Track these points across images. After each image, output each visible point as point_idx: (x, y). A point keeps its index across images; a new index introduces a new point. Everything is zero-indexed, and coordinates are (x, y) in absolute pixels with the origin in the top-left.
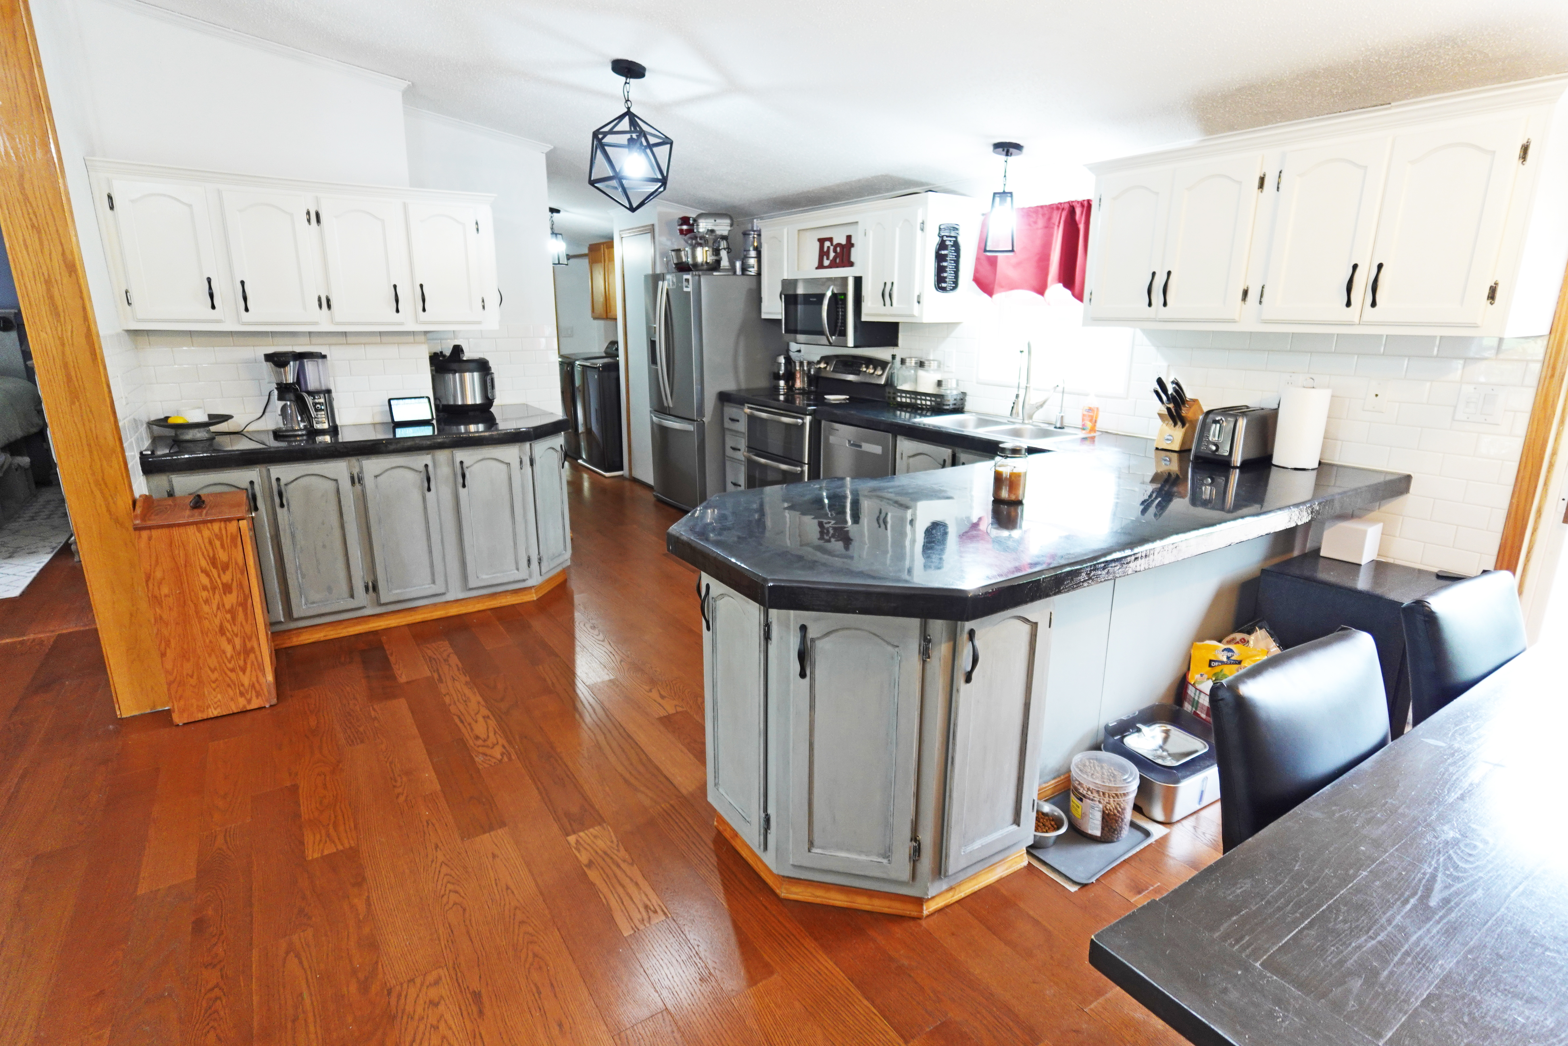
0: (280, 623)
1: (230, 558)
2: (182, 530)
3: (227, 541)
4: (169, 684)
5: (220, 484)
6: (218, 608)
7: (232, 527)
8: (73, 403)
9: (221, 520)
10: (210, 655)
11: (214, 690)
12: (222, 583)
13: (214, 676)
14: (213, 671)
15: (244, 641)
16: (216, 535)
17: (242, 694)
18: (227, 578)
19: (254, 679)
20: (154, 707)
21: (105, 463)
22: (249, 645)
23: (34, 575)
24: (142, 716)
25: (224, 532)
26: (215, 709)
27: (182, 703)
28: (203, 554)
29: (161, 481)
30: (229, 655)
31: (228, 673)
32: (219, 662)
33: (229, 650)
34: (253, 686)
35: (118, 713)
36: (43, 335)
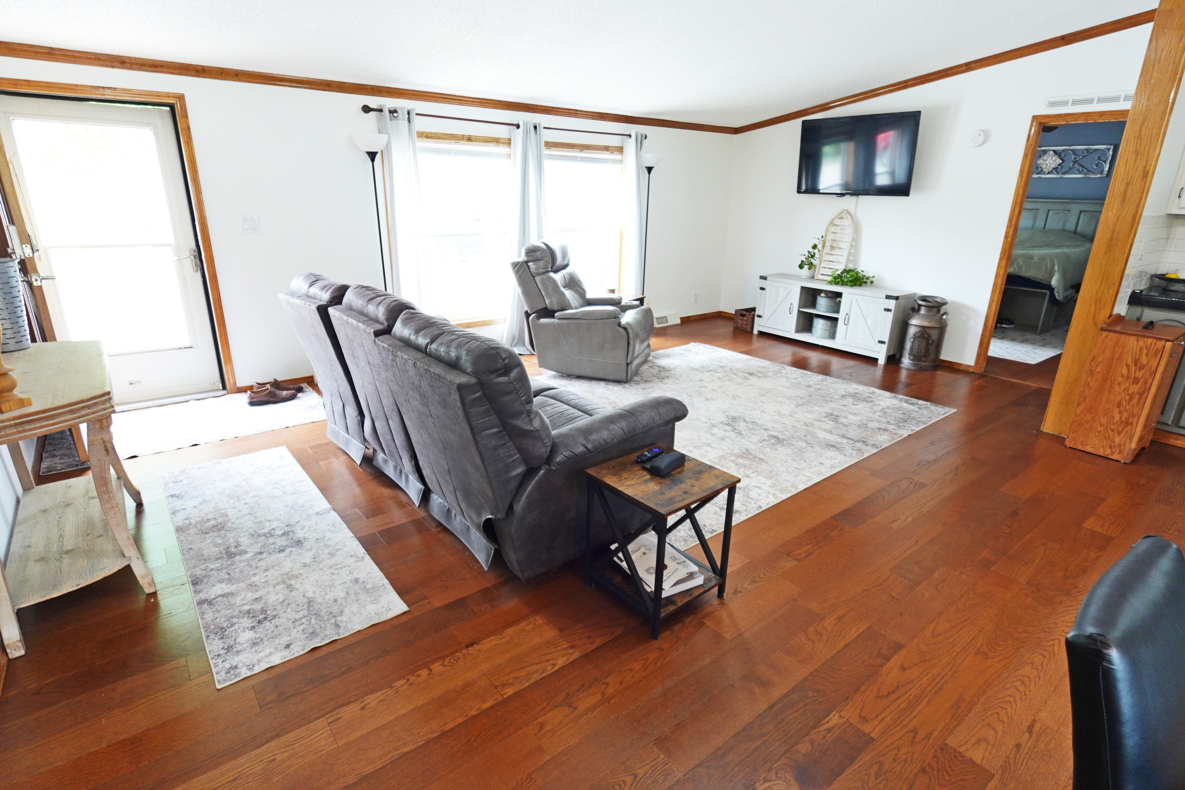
0: (1167, 424)
1: (1148, 363)
2: (1127, 337)
3: (1152, 352)
4: (1074, 422)
5: (1176, 321)
6: (1124, 391)
7: (1160, 344)
8: (1106, 253)
9: (1154, 338)
10: (1104, 416)
11: (1096, 437)
12: (1134, 377)
13: (1099, 429)
14: (1101, 426)
15: (1130, 416)
16: (1147, 346)
17: (1110, 447)
18: (1139, 374)
19: (1123, 442)
20: (1061, 433)
21: (1105, 290)
22: (1131, 420)
23: (1048, 357)
24: (1052, 435)
25: (1153, 346)
26: (1091, 448)
27: (1075, 435)
28: (1132, 355)
29: (1137, 311)
30: (1115, 421)
31: (1110, 431)
32: (1107, 422)
33: (1117, 418)
34: (1120, 445)
35: (1042, 428)
36: (1110, 213)
